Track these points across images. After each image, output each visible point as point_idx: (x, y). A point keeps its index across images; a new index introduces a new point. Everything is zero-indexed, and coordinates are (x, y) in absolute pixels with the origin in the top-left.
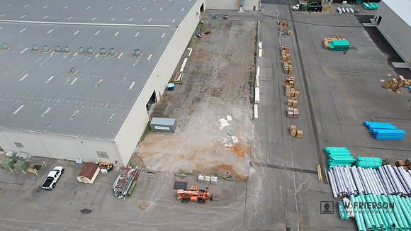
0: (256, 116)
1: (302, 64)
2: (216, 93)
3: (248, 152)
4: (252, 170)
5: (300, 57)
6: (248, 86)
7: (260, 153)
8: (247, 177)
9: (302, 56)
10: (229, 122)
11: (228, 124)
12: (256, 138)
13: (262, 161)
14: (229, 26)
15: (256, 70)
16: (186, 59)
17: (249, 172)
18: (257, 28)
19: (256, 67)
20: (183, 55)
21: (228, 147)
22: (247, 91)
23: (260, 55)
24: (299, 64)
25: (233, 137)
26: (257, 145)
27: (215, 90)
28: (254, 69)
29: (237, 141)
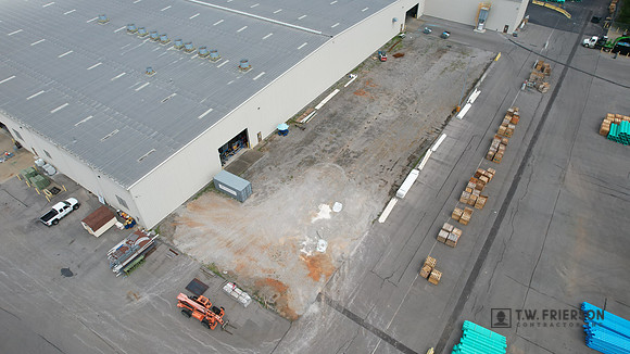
0: (382, 219)
1: (530, 150)
2: (345, 160)
3: (328, 275)
4: (314, 309)
5: (535, 138)
6: (405, 162)
7: (346, 286)
8: (299, 316)
9: (542, 136)
10: (333, 214)
11: (328, 217)
12: (356, 256)
13: (341, 298)
14: (442, 51)
15: (437, 138)
16: (337, 91)
17: (306, 309)
18: (489, 65)
19: (440, 134)
20: (338, 83)
21: (303, 255)
22: (398, 170)
23: (461, 115)
24: (526, 148)
25: (321, 242)
26: (350, 269)
27: (346, 154)
28: (435, 135)
29: (324, 249)
